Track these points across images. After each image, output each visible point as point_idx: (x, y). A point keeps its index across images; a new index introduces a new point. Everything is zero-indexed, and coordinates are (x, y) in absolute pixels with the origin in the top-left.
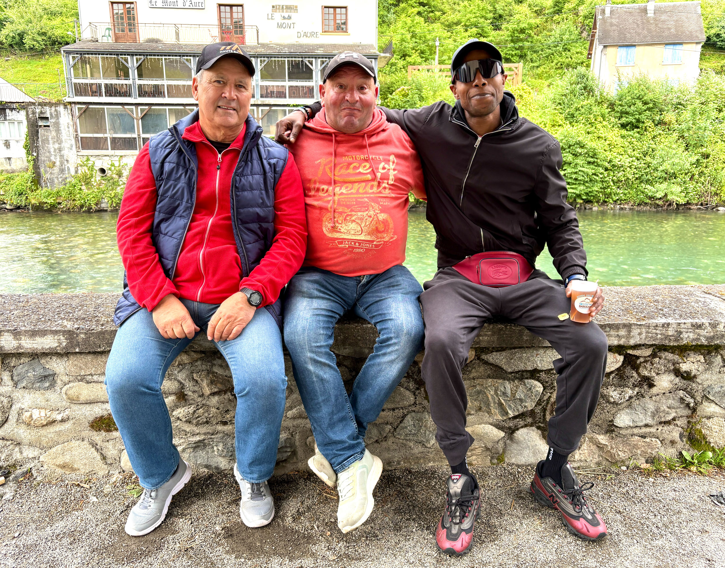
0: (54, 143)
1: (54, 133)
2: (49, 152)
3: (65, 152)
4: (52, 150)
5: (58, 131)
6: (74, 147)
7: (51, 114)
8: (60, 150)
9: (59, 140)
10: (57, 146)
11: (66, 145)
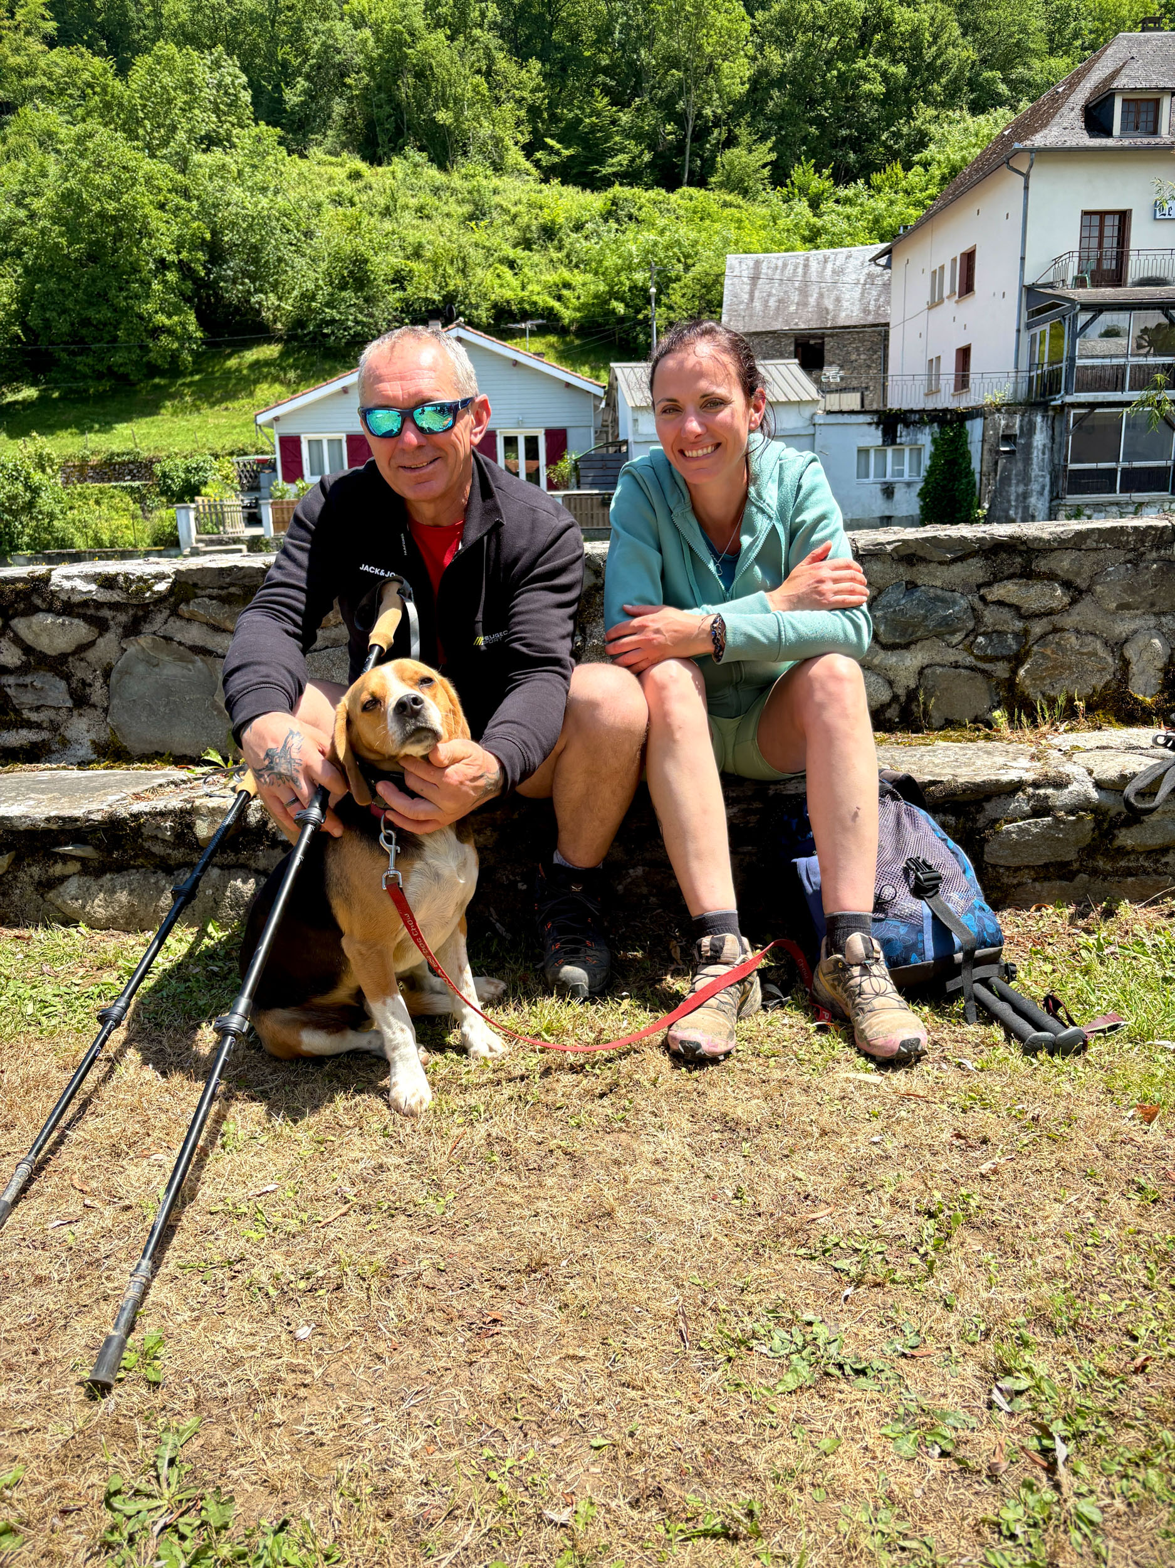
0: (1017, 484)
1: (1020, 465)
2: (1009, 501)
3: (1033, 500)
4: (1013, 497)
5: (1027, 460)
6: (1047, 488)
7: (1021, 427)
8: (1025, 496)
9: (1026, 479)
10: (1021, 489)
11: (1035, 487)
